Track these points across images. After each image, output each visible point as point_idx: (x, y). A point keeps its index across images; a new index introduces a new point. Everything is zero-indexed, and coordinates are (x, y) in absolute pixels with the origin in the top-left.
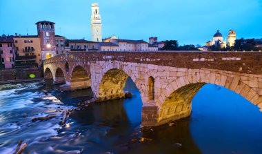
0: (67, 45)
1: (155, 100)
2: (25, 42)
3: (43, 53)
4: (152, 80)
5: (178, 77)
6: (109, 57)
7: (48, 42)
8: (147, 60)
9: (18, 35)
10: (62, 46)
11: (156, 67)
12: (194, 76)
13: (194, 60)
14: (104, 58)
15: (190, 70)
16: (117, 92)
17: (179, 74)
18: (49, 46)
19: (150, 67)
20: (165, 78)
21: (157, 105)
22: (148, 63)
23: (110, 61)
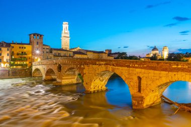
0: (51, 52)
1: (142, 92)
2: (20, 48)
3: (33, 57)
4: (140, 79)
5: (161, 77)
6: (102, 63)
7: (38, 49)
8: (136, 65)
9: (14, 42)
10: (47, 52)
11: (143, 70)
12: (173, 77)
13: (173, 67)
14: (97, 63)
15: (170, 73)
16: (101, 87)
17: (161, 76)
18: (38, 52)
19: (138, 70)
20: (150, 77)
21: (143, 95)
22: (137, 68)
23: (103, 66)
